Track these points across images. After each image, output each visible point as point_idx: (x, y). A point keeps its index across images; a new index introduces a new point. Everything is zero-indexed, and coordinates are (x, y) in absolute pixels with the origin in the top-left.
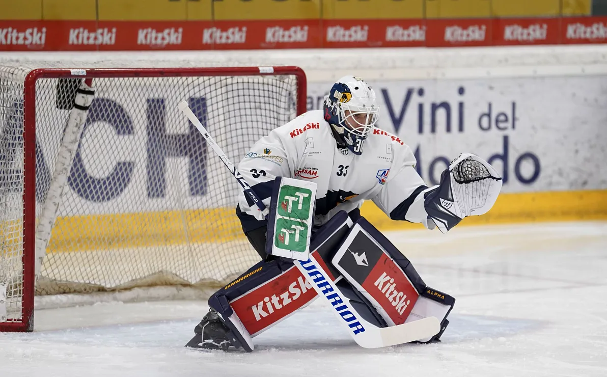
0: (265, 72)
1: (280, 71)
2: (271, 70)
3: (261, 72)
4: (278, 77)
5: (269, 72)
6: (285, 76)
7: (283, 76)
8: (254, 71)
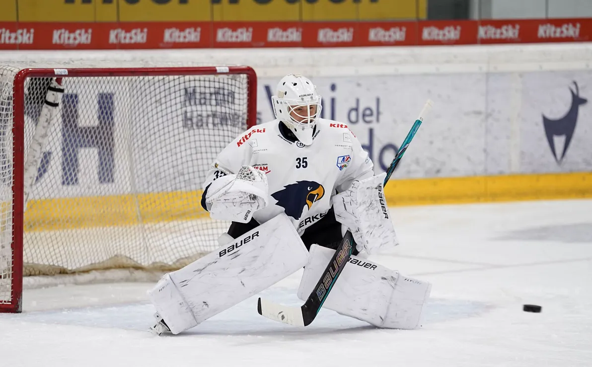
0: (221, 71)
1: (234, 71)
2: (227, 70)
3: (218, 71)
4: (231, 76)
5: (225, 71)
6: (237, 76)
7: (235, 75)
8: (212, 71)
